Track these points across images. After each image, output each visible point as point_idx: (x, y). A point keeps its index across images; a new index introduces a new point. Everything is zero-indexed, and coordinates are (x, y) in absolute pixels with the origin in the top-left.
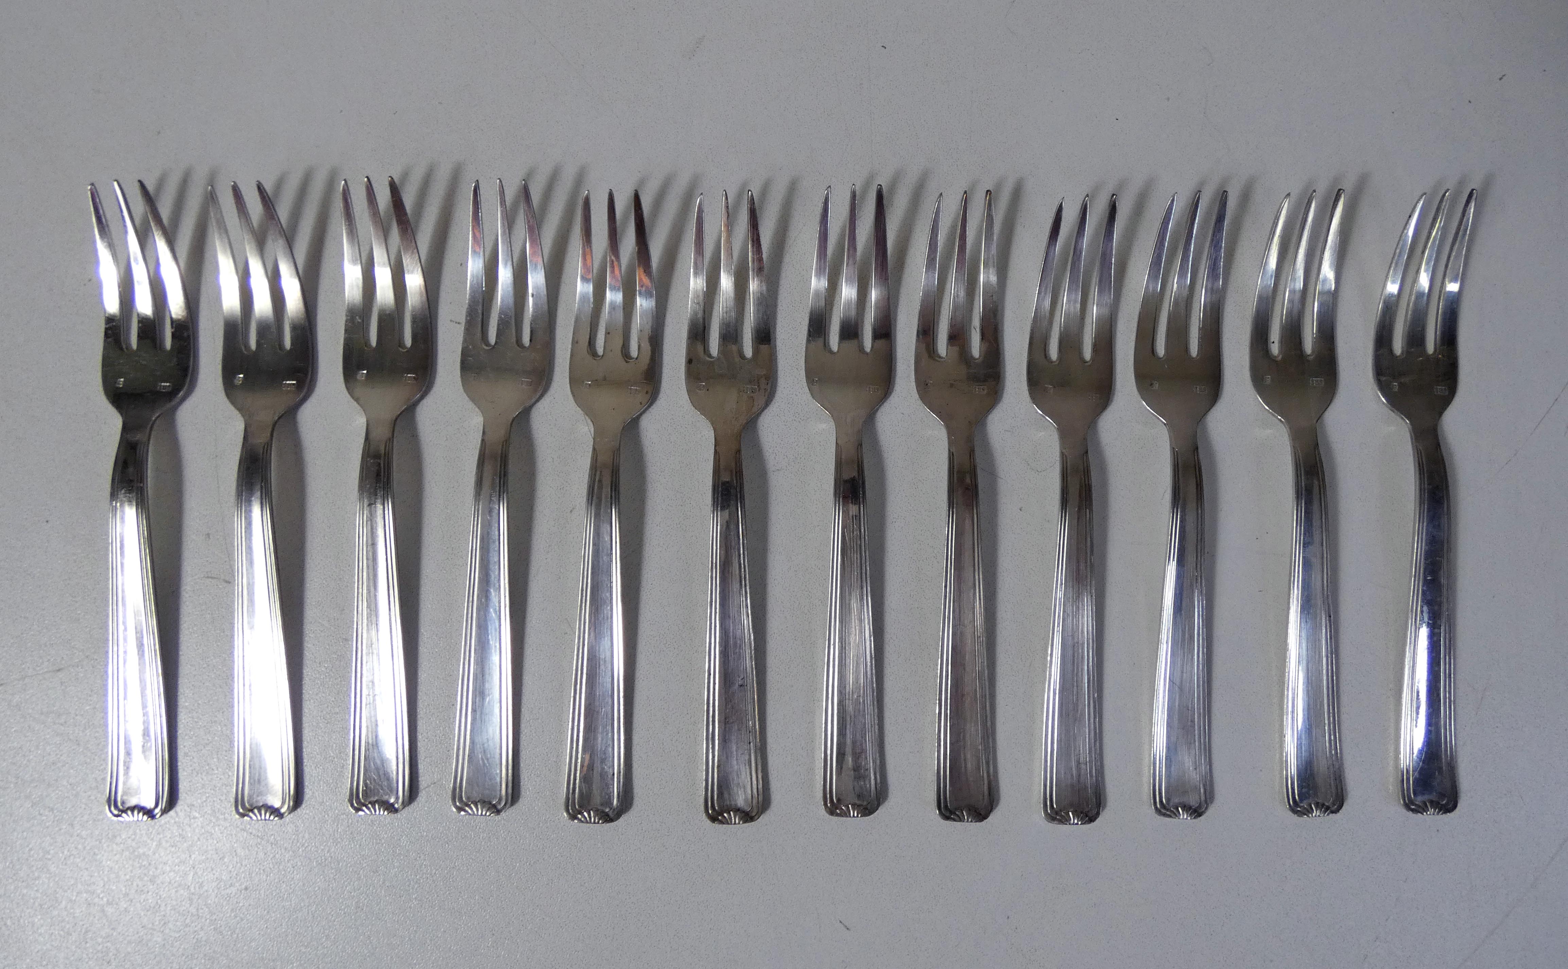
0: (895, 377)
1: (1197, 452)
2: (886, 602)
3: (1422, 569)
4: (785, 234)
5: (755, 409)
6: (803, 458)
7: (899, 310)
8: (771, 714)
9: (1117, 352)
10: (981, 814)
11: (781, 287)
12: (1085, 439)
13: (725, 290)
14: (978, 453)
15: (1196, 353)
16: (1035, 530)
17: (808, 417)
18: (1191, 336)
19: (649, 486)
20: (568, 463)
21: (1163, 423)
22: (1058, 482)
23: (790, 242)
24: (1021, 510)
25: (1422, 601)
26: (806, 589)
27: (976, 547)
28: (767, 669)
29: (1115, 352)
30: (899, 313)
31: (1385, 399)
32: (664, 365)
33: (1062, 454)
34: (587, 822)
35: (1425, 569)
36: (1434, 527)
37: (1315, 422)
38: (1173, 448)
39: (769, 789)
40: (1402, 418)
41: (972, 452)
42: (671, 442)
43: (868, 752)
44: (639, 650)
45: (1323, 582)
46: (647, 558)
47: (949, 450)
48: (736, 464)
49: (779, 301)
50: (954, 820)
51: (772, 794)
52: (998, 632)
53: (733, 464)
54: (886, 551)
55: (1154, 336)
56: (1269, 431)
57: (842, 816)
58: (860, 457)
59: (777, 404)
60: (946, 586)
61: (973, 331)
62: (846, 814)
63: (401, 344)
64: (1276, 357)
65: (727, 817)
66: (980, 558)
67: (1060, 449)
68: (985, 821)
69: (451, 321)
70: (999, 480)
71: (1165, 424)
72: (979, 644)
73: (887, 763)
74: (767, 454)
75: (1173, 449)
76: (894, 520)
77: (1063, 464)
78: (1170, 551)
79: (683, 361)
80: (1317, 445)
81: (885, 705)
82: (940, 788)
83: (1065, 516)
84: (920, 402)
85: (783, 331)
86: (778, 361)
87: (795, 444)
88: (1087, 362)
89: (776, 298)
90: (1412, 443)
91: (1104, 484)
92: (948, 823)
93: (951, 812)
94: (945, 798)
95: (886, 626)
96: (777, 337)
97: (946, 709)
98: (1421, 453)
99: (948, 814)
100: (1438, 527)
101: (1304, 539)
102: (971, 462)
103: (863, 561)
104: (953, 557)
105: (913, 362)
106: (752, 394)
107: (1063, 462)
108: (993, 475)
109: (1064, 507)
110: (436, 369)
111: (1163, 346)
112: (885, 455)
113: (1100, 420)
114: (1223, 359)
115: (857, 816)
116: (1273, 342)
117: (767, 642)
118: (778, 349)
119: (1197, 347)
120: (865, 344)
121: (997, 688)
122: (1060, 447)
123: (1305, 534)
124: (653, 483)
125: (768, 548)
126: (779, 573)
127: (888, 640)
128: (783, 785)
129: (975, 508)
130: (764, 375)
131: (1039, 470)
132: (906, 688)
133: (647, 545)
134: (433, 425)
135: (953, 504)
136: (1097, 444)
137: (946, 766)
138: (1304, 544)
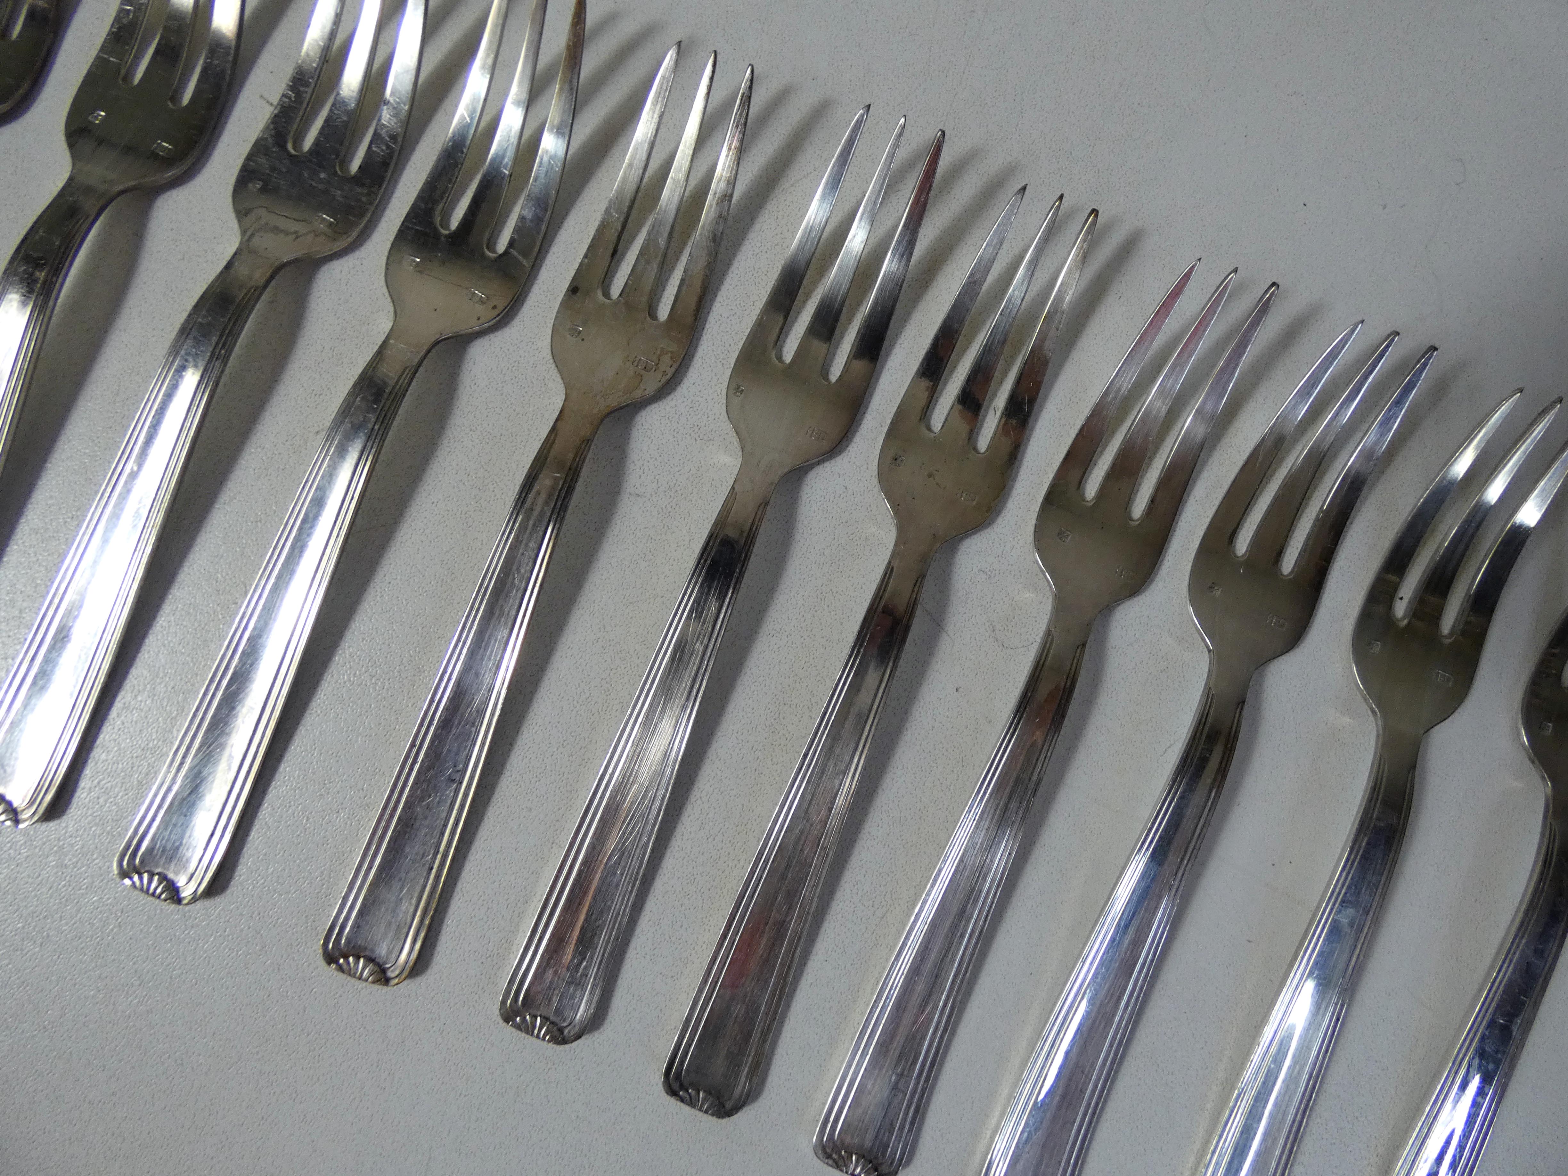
0: (855, 432)
1: (1242, 709)
2: (714, 743)
3: (1494, 1004)
4: (783, 171)
5: (638, 394)
6: (680, 492)
7: (900, 341)
8: (482, 839)
9: (1180, 523)
10: (724, 1107)
11: (747, 242)
12: (1089, 625)
13: (663, 207)
14: (929, 582)
15: (1290, 569)
16: (966, 727)
17: (711, 437)
18: (1292, 543)
19: (445, 442)
20: (342, 363)
21: (1208, 647)
22: (1026, 672)
23: (785, 184)
24: (957, 690)
25: (1476, 1051)
26: (608, 679)
27: (872, 715)
28: (505, 771)
29: (1177, 523)
30: (897, 346)
31: (1528, 741)
32: (537, 282)
33: (1048, 634)
34: (142, 889)
35: (1498, 1007)
36: (1536, 951)
37: (1423, 732)
38: (1210, 688)
39: (435, 946)
40: (1543, 777)
41: (920, 580)
42: (502, 394)
43: (598, 950)
44: (330, 671)
45: (1348, 965)
46: (398, 543)
47: (889, 562)
48: (575, 458)
49: (736, 260)
50: (682, 1100)
51: (436, 955)
52: (856, 852)
53: (571, 456)
54: (743, 672)
55: (1240, 522)
56: (1347, 720)
57: (521, 1030)
58: (757, 520)
59: (673, 403)
60: (805, 756)
61: (991, 413)
62: (528, 1030)
63: (176, 96)
64: (1398, 620)
65: (352, 965)
66: (871, 735)
67: (1048, 626)
68: (727, 1119)
69: (261, 97)
70: (944, 635)
71: (1209, 651)
72: (821, 858)
73: (621, 976)
74: (632, 467)
75: (1208, 690)
76: (773, 632)
77: (1043, 650)
78: (1147, 835)
79: (566, 285)
80: (1413, 766)
81: (652, 890)
82: (681, 1044)
83: (1018, 723)
84: (875, 481)
85: (725, 304)
86: (701, 343)
87: (677, 469)
88: (1133, 521)
89: (734, 255)
90: (1545, 817)
91: (1090, 702)
92: (672, 1102)
93: (683, 1087)
94: (682, 1062)
95: (700, 778)
96: (714, 309)
97: (736, 933)
98: (1555, 836)
99: (676, 1086)
100: (1540, 953)
101: (1345, 893)
102: (913, 591)
103: (702, 671)
104: (833, 718)
105: (889, 421)
106: (643, 372)
107: (1044, 647)
108: (938, 624)
109: (1021, 709)
110: (210, 155)
111: (1248, 542)
112: (798, 536)
113: (1121, 608)
114: (1324, 593)
115: (544, 1039)
116: (1401, 599)
117: (520, 733)
118: (707, 326)
119: (1293, 562)
120: (832, 369)
121: (823, 930)
122: (1050, 620)
123: (1349, 887)
124: (452, 441)
125: (578, 600)
126: (580, 640)
127: (695, 799)
128: (458, 948)
129: (892, 659)
130: (672, 352)
131: (1005, 646)
132: (692, 878)
133: (406, 525)
134: (172, 230)
135: (863, 642)
136: (1102, 642)
137: (702, 1016)
138: (1343, 901)
